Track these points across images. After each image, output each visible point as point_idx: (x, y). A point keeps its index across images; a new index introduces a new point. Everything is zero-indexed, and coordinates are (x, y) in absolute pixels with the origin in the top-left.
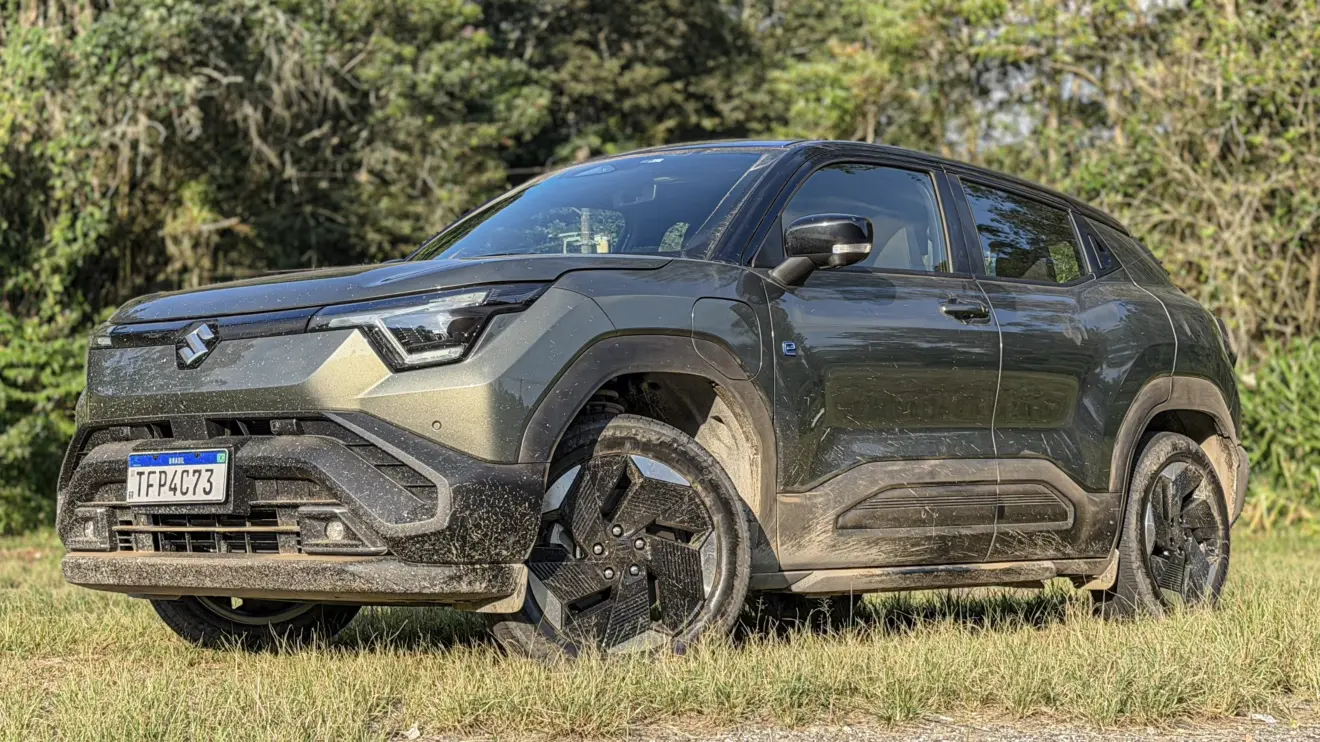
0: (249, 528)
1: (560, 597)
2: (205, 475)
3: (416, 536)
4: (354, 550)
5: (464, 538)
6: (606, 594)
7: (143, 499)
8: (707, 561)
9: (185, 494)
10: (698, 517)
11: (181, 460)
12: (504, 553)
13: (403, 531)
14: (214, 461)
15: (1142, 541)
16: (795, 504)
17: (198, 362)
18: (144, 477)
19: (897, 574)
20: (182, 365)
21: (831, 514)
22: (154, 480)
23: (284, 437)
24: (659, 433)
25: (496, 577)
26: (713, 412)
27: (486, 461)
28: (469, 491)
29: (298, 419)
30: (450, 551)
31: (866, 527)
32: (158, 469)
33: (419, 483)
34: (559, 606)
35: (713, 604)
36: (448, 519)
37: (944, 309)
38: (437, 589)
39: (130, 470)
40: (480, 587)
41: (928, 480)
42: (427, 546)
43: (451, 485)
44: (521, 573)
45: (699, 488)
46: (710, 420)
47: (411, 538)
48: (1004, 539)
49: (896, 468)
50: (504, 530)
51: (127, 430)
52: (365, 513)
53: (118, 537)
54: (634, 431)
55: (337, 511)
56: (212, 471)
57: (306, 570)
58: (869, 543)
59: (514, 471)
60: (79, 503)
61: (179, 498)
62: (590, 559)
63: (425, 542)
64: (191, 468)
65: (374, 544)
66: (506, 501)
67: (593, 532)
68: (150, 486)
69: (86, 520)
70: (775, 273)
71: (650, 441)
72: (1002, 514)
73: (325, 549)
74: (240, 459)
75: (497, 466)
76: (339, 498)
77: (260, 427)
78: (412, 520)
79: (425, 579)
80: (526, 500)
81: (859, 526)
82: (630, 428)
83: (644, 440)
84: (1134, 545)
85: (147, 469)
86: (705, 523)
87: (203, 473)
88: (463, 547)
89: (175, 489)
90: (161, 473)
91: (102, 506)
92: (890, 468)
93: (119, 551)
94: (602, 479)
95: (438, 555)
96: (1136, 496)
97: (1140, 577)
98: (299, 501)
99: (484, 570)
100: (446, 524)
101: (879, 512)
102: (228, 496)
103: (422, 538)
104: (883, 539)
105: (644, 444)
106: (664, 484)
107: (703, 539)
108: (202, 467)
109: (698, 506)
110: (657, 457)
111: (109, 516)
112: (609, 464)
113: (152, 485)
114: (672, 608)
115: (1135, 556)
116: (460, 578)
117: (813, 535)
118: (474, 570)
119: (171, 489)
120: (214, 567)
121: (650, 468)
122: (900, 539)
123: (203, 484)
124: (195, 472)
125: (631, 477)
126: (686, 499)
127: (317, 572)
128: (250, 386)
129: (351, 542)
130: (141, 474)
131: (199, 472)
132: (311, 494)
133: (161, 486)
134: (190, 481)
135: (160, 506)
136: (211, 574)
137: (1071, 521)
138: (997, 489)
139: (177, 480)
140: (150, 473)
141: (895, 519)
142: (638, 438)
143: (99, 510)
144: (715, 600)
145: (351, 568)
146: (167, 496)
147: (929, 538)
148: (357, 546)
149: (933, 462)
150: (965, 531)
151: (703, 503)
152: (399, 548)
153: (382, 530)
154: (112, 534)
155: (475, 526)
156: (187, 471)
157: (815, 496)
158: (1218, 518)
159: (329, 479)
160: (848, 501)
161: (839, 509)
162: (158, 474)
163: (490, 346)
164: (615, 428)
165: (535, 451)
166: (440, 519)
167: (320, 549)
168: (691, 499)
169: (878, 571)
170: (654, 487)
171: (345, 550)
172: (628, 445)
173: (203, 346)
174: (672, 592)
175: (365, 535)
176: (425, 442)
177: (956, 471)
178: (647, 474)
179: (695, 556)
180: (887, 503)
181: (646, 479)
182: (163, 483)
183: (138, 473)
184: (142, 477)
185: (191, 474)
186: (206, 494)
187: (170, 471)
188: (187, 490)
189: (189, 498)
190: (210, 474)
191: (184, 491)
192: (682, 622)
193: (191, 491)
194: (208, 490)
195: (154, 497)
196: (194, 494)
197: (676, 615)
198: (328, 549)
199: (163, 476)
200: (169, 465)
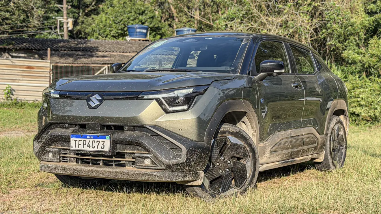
0: (114, 159)
1: (208, 179)
2: (101, 143)
3: (176, 164)
4: (155, 168)
5: (189, 164)
6: (220, 177)
7: (77, 148)
8: (248, 167)
9: (94, 148)
10: (246, 154)
11: (92, 137)
12: (199, 168)
13: (172, 163)
14: (105, 139)
15: (330, 148)
16: (262, 146)
17: (96, 107)
18: (77, 142)
19: (281, 163)
20: (90, 107)
21: (270, 149)
22: (82, 143)
23: (128, 132)
24: (235, 129)
25: (195, 175)
26: (243, 120)
27: (196, 141)
28: (191, 151)
29: (134, 127)
30: (185, 168)
31: (276, 151)
32: (83, 139)
33: (175, 148)
34: (208, 182)
35: (249, 180)
36: (185, 159)
37: (293, 85)
38: (180, 180)
39: (71, 139)
40: (191, 179)
41: (290, 136)
42: (178, 167)
43: (186, 149)
44: (202, 173)
45: (246, 145)
46: (240, 122)
47: (174, 165)
48: (304, 151)
49: (283, 133)
50: (200, 162)
51: (67, 125)
52: (159, 157)
53: (62, 158)
54: (229, 129)
55: (149, 156)
56: (104, 142)
57: (139, 174)
58: (276, 156)
59: (202, 144)
60: (47, 147)
61: (91, 149)
62: (216, 167)
63: (178, 166)
64: (96, 140)
65: (161, 166)
66: (201, 153)
67: (217, 159)
68: (79, 144)
69: (49, 152)
70: (256, 77)
72: (303, 144)
73: (144, 167)
74: (114, 138)
75: (198, 142)
76: (149, 152)
77: (120, 128)
78: (174, 159)
79: (177, 177)
80: (206, 152)
81: (275, 151)
82: (228, 128)
83: (232, 131)
84: (328, 149)
85: (78, 139)
86: (247, 156)
87: (101, 142)
88: (189, 167)
89: (90, 146)
90: (84, 141)
91: (56, 148)
92: (282, 133)
93: (62, 162)
94: (220, 143)
95: (181, 170)
96: (329, 135)
97: (330, 158)
98: (134, 152)
99: (193, 173)
100: (185, 161)
101: (279, 146)
102: (110, 149)
103: (177, 165)
104: (280, 154)
105: (231, 132)
106: (237, 144)
107: (247, 160)
108: (101, 140)
109: (245, 151)
110: (235, 137)
111: (59, 152)
112: (222, 139)
113: (80, 144)
114: (238, 181)
115: (328, 152)
116: (187, 176)
117: (265, 155)
118: (190, 174)
119: (88, 146)
120: (104, 171)
121: (233, 140)
122: (283, 154)
123: (101, 145)
124: (97, 141)
125: (227, 142)
126: (242, 149)
127: (142, 175)
128: (117, 116)
129: (154, 166)
130: (76, 141)
131: (99, 142)
132: (138, 150)
133: (84, 145)
134: (95, 144)
135: (83, 151)
136: (102, 173)
137: (317, 144)
138: (303, 137)
139: (91, 143)
140: (79, 141)
141: (283, 148)
142: (230, 131)
143: (56, 150)
144: (250, 178)
145: (154, 174)
146: (86, 148)
147: (289, 153)
148: (156, 167)
149: (290, 130)
150: (296, 150)
151: (247, 150)
152: (169, 167)
153: (165, 162)
154: (60, 157)
155: (193, 161)
156: (94, 141)
157: (266, 143)
158: (344, 139)
159: (147, 147)
160: (274, 145)
161: (272, 147)
162: (83, 141)
163: (196, 106)
164: (224, 128)
165: (208, 138)
166: (183, 159)
167: (143, 167)
168: (244, 149)
169: (277, 163)
170: (234, 145)
171: (152, 168)
172: (227, 133)
173: (98, 101)
174: (238, 176)
175: (158, 164)
176: (177, 135)
177: (295, 133)
178: (232, 142)
179: (245, 166)
180: (281, 144)
182: (85, 144)
183: (75, 140)
184: (77, 141)
185: (96, 142)
186: (102, 148)
187: (87, 140)
188: (95, 146)
189: (95, 149)
190: (103, 142)
191: (93, 147)
192: (241, 185)
193: (96, 147)
194: (103, 147)
195: (81, 148)
196: (97, 148)
197: (239, 183)
198: (146, 167)
199: (85, 142)
200: (87, 138)
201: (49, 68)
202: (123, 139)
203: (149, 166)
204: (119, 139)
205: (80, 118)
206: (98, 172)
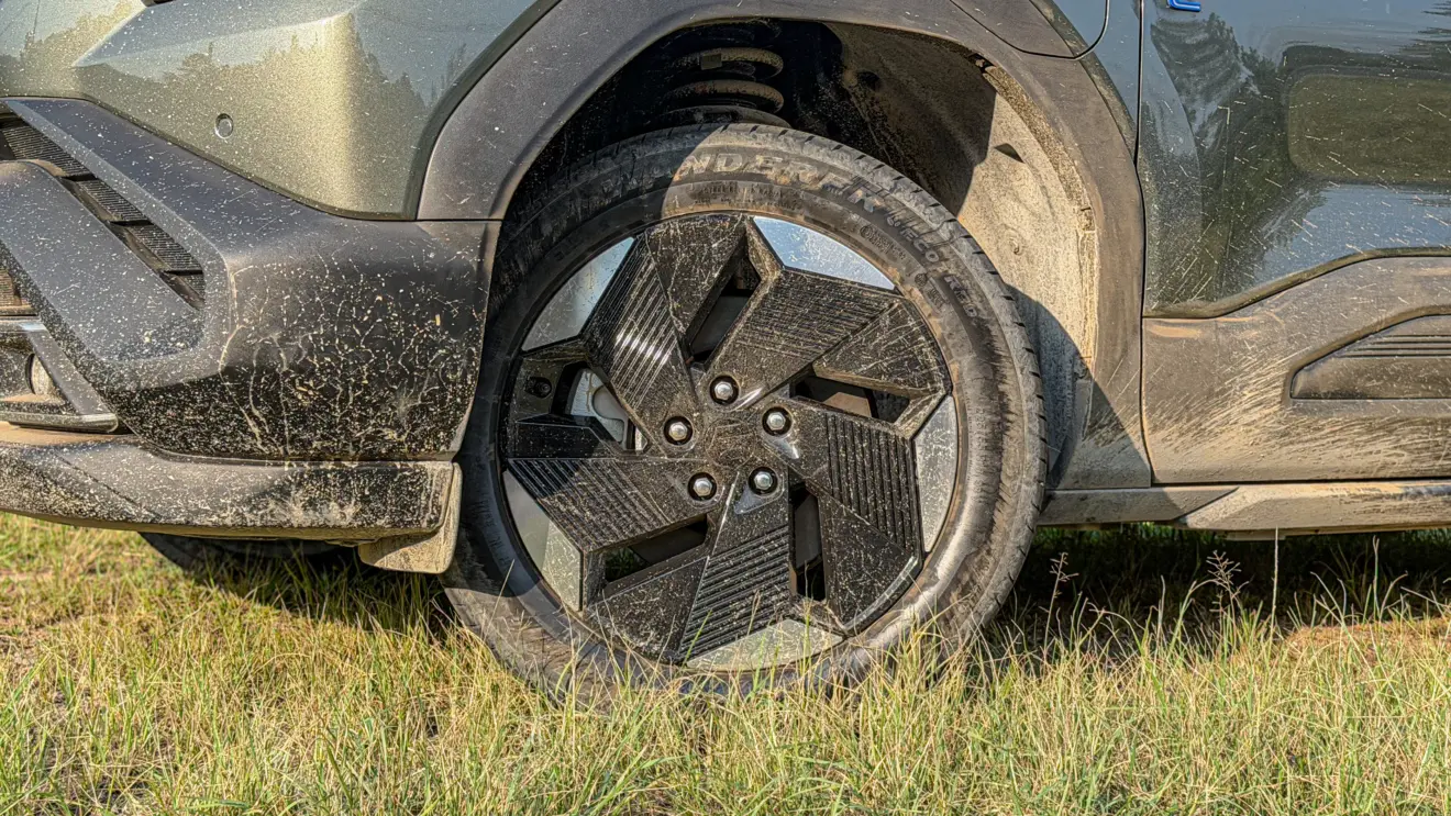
1: (575, 539)
3: (161, 390)
4: (55, 419)
5: (271, 398)
6: (699, 529)
8: (931, 463)
10: (914, 362)
12: (391, 435)
13: (133, 376)
16: (1190, 341)
19: (1439, 494)
21: (1277, 367)
24: (820, 165)
25: (378, 490)
27: (336, 213)
28: (276, 282)
30: (242, 428)
31: (1363, 396)
33: (192, 264)
35: (945, 565)
36: (226, 349)
38: (229, 518)
40: (341, 513)
42: (189, 415)
43: (234, 267)
44: (442, 481)
45: (918, 296)
46: (991, 155)
47: (153, 394)
50: (380, 381)
54: (760, 160)
55: (27, 328)
58: (1370, 430)
59: (404, 238)
62: (655, 453)
63: (182, 403)
65: (90, 406)
66: (381, 309)
67: (663, 390)
71: (796, 183)
73: (18, 415)
76: (29, 298)
81: (1346, 394)
82: (752, 153)
83: (783, 180)
86: (930, 377)
88: (274, 417)
92: (1427, 271)
94: (686, 270)
95: (221, 436)
99: (345, 476)
100: (224, 362)
101: (1397, 364)
103: (176, 393)
104: (1407, 421)
105: (786, 189)
106: (832, 284)
107: (923, 413)
109: (913, 338)
110: (817, 222)
112: (702, 235)
114: (845, 569)
116: (284, 490)
117: (1235, 410)
118: (318, 473)
121: (797, 245)
125: (758, 268)
126: (885, 320)
129: (52, 400)
141: (1433, 380)
142: (771, 174)
144: (948, 554)
148: (59, 410)
151: (926, 330)
155: (300, 370)
157: (1241, 327)
160: (1321, 339)
161: (1298, 354)
164: (717, 151)
165: (461, 191)
166: (209, 350)
168: (897, 321)
169: (1391, 487)
170: (807, 290)
172: (745, 191)
174: (848, 533)
175: (73, 385)
176: (194, 165)
178: (790, 260)
179: (904, 454)
180: (1415, 346)
181: (787, 271)
192: (868, 601)
197: (853, 585)
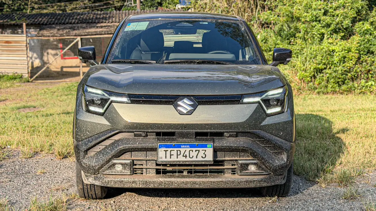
7: (168, 160)
11: (188, 146)
17: (190, 113)
20: (180, 113)
22: (174, 153)
23: (231, 138)
29: (237, 133)
32: (176, 149)
53: (134, 170)
61: (188, 159)
64: (194, 149)
68: (171, 155)
73: (250, 174)
74: (216, 146)
76: (258, 158)
77: (221, 134)
85: (169, 149)
87: (201, 151)
89: (186, 156)
91: (129, 159)
93: (134, 174)
98: (236, 158)
102: (213, 158)
108: (201, 149)
111: (133, 163)
113: (173, 155)
119: (183, 156)
123: (201, 154)
124: (196, 151)
127: (251, 182)
129: (261, 171)
131: (199, 151)
133: (177, 155)
134: (194, 154)
139: (187, 153)
140: (171, 151)
146: (181, 159)
156: (192, 151)
162: (176, 152)
167: (248, 174)
171: (258, 174)
173: (190, 107)
182: (179, 154)
183: (164, 151)
184: (167, 152)
185: (194, 151)
186: (203, 158)
187: (182, 150)
188: (193, 156)
189: (194, 159)
190: (204, 151)
191: (191, 157)
193: (195, 157)
194: (204, 156)
195: (174, 159)
196: (197, 157)
198: (251, 174)
199: (179, 152)
200: (181, 148)
201: (25, 42)
202: (228, 146)
203: (255, 173)
204: (222, 146)
205: (170, 126)
206: (195, 183)
